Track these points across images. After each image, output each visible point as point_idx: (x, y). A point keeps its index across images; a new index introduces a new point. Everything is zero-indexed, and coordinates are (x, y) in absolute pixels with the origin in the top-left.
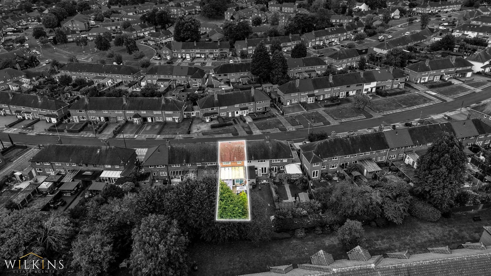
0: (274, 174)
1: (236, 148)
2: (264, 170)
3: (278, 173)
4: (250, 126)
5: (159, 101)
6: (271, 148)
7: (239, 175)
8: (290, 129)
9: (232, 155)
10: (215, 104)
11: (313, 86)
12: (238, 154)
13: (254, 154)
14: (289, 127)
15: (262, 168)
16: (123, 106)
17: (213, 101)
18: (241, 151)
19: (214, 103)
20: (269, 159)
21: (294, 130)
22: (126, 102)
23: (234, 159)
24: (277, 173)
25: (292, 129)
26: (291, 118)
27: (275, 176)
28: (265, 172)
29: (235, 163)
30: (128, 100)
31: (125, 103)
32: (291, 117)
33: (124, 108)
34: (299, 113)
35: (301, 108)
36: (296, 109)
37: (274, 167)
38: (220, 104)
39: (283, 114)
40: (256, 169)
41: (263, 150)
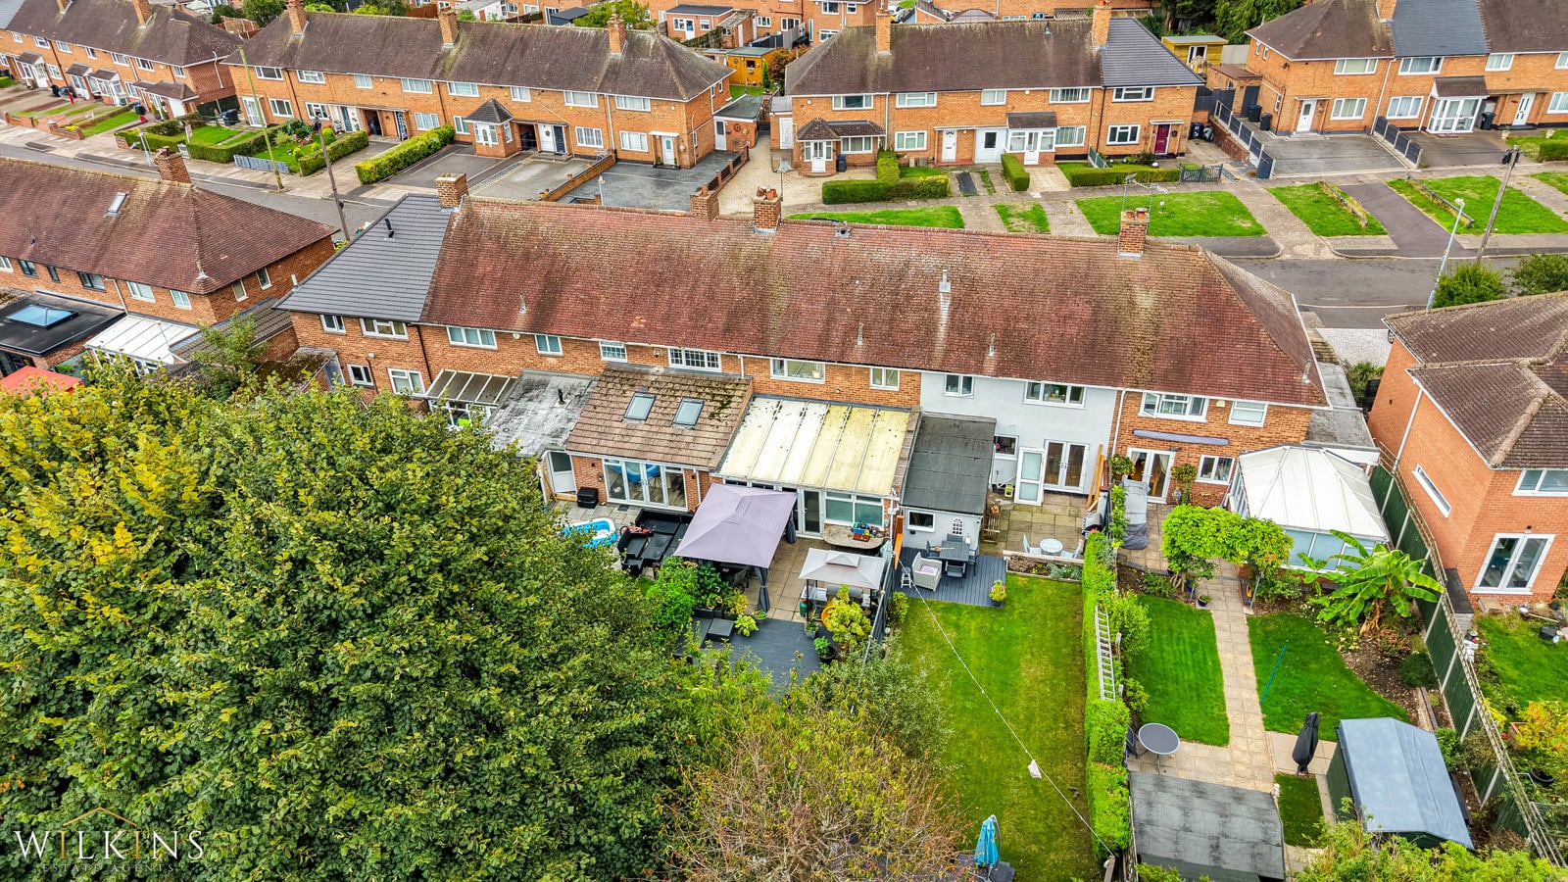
0: (1137, 502)
1: (878, 269)
2: (1063, 460)
3: (1171, 502)
4: (1048, 209)
5: (599, 46)
6: (1145, 301)
7: (861, 465)
8: (1298, 249)
9: (843, 319)
10: (870, 78)
11: (1482, 29)
12: (884, 316)
13: (1006, 333)
14: (1295, 236)
15: (1055, 449)
16: (438, 60)
17: (864, 57)
18: (909, 298)
19: (865, 69)
20: (1112, 379)
21: (1327, 255)
22: (456, 41)
23: (847, 344)
24: (1162, 500)
25: (1317, 251)
26: (1313, 192)
27: (1139, 519)
28: (1074, 477)
29: (856, 382)
30: (463, 35)
31: (448, 44)
32: (1316, 187)
33: (438, 70)
34: (1371, 174)
35: (1383, 151)
36: (1350, 154)
37: (1151, 454)
38: (897, 80)
39: (1263, 172)
40: (1006, 445)
41: (1084, 311)
